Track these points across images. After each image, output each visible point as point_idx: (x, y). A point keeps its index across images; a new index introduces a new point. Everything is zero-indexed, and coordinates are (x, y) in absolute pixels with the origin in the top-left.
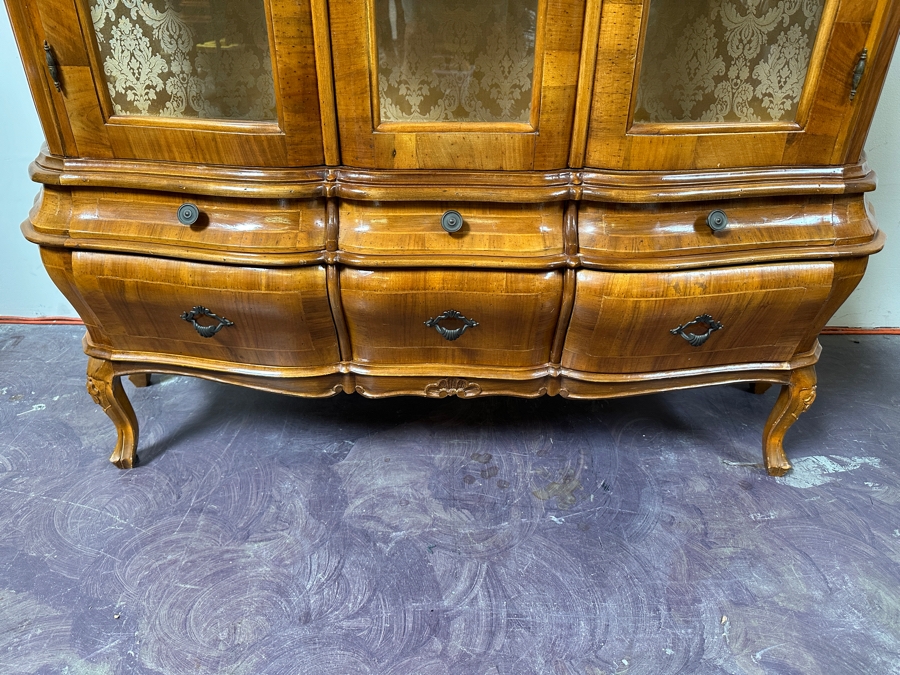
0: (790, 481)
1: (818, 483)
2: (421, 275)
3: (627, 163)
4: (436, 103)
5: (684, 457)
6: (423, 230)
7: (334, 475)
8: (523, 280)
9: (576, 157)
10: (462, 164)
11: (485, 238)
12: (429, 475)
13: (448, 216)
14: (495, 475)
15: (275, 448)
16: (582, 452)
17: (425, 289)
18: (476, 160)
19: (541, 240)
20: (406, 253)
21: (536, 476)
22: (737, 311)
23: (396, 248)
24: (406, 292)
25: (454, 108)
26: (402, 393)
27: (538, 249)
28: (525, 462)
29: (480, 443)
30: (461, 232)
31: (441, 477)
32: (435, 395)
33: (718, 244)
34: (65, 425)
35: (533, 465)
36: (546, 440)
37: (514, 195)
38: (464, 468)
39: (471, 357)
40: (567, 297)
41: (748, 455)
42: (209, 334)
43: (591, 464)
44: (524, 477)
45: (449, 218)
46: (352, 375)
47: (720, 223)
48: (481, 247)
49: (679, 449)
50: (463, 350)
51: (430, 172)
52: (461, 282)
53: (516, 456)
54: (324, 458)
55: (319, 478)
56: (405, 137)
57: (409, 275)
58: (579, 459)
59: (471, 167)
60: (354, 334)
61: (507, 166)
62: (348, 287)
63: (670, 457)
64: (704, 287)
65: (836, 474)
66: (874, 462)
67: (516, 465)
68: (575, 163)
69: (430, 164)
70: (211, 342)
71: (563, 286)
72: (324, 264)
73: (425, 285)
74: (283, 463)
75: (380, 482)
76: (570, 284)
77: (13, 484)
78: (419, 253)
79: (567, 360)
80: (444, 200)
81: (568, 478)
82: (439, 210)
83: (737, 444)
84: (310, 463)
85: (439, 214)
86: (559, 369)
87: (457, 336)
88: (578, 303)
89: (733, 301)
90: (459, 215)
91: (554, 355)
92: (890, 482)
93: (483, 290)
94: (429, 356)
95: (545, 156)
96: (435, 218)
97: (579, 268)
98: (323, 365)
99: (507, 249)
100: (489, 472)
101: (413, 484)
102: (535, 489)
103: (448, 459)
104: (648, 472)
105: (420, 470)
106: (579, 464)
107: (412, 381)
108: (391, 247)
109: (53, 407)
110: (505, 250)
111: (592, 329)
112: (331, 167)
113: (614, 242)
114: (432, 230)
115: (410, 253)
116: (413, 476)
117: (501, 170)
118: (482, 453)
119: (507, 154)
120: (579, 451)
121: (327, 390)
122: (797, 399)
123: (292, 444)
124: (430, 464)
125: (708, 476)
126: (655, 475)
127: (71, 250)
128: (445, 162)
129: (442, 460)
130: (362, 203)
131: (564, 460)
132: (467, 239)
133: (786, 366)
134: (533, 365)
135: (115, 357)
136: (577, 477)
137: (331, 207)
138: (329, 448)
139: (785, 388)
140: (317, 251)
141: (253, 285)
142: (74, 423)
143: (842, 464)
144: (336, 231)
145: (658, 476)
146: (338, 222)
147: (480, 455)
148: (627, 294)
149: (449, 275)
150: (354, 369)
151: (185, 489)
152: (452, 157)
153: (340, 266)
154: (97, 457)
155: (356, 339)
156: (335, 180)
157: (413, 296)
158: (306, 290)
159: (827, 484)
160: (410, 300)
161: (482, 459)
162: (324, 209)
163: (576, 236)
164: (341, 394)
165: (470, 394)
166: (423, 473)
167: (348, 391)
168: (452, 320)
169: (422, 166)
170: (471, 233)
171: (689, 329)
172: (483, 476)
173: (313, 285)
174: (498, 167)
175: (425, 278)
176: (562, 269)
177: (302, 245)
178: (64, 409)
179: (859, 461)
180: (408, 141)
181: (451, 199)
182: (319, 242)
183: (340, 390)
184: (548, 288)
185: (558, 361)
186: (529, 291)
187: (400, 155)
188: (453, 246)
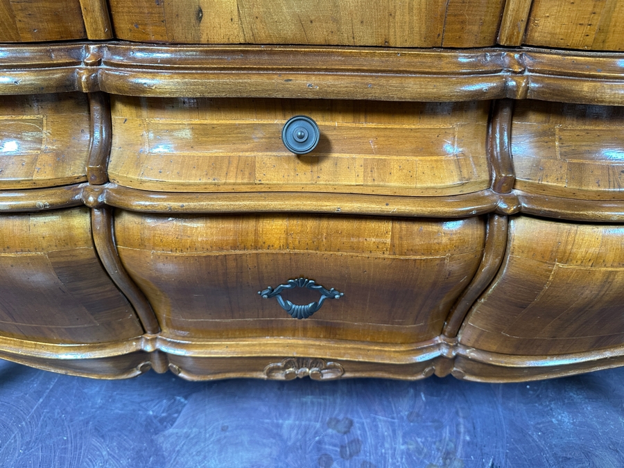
2: (250, 225)
3: (602, 37)
5: (580, 419)
6: (252, 150)
7: (158, 451)
8: (421, 234)
9: (514, 25)
10: (318, 35)
11: (357, 164)
12: (275, 453)
13: (294, 126)
14: (358, 452)
15: (92, 407)
16: (461, 414)
17: (256, 248)
18: (344, 28)
19: (453, 167)
20: (222, 189)
21: (408, 454)
23: (204, 181)
24: (224, 253)
27: (449, 183)
28: (394, 431)
29: (338, 401)
30: (316, 154)
31: (291, 456)
32: (280, 377)
35: (404, 436)
37: (413, 88)
38: (319, 442)
39: (331, 331)
40: (489, 262)
43: (472, 432)
44: (393, 456)
45: (297, 129)
46: (162, 353)
49: (571, 406)
50: (318, 323)
51: (263, 48)
52: (317, 234)
54: (149, 423)
55: (138, 456)
57: (229, 225)
58: (458, 425)
59: (334, 40)
61: (397, 38)
62: (128, 243)
67: (383, 437)
68: (510, 38)
69: (263, 36)
73: (256, 241)
74: (99, 432)
76: (498, 238)
78: (244, 189)
80: (287, 96)
81: (448, 455)
82: (280, 116)
84: (131, 431)
85: (277, 121)
86: (455, 347)
87: (311, 311)
90: (313, 124)
91: (450, 328)
93: (352, 248)
94: (268, 329)
95: (463, 22)
96: (273, 129)
97: (519, 214)
99: (395, 183)
100: (350, 449)
103: (299, 426)
104: (542, 444)
105: (264, 445)
106: (458, 432)
107: (246, 361)
108: (196, 179)
110: (393, 184)
111: (523, 307)
112: (95, 42)
114: (267, 149)
115: (229, 188)
116: (255, 455)
118: (341, 417)
119: (398, 18)
120: (457, 413)
121: (127, 370)
123: (114, 401)
124: (276, 435)
126: (551, 447)
128: (289, 31)
129: (292, 428)
131: (440, 427)
132: (326, 165)
136: (459, 454)
137: (96, 109)
138: (156, 408)
140: (72, 184)
144: (106, 150)
145: (556, 449)
146: (110, 135)
147: (338, 421)
148: (597, 260)
149: (295, 224)
150: (163, 347)
152: (302, 22)
153: (112, 211)
156: (99, 63)
157: (237, 257)
158: (55, 249)
160: (232, 264)
161: (342, 427)
162: (85, 114)
163: (507, 163)
165: (328, 376)
166: (267, 450)
167: (160, 369)
168: (302, 291)
169: (249, 39)
170: (335, 155)
172: (342, 455)
174: (380, 42)
175: (256, 231)
176: (485, 217)
177: (45, 175)
181: (300, 96)
182: (76, 169)
183: (148, 368)
185: (454, 335)
186: (428, 251)
187: (209, 18)
188: (303, 176)
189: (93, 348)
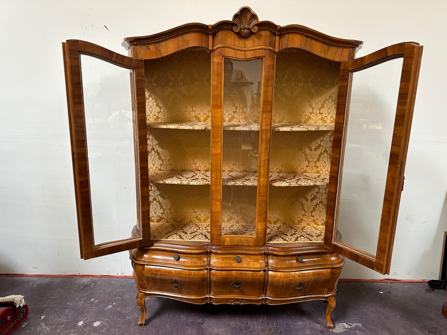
0: (334, 330)
1: (342, 331)
4: (231, 220)
5: (304, 323)
6: (231, 261)
7: (202, 328)
8: (256, 273)
10: (240, 244)
11: (246, 263)
12: (230, 329)
13: (237, 258)
14: (249, 329)
15: (183, 320)
17: (231, 275)
18: (243, 244)
19: (259, 264)
20: (227, 267)
21: (261, 329)
22: (308, 282)
24: (227, 276)
25: (236, 221)
26: (223, 303)
27: (259, 266)
28: (258, 325)
29: (244, 319)
30: (240, 261)
31: (233, 330)
32: (232, 304)
33: (302, 265)
34: (120, 312)
35: (260, 326)
36: (264, 318)
37: (252, 252)
38: (240, 327)
39: (242, 293)
40: (266, 278)
41: (323, 322)
42: (176, 287)
43: (277, 325)
44: (257, 329)
46: (210, 298)
47: (301, 260)
48: (245, 265)
49: (303, 321)
50: (240, 291)
51: (232, 246)
52: (240, 274)
53: (255, 323)
54: (198, 323)
55: (198, 329)
56: (227, 238)
57: (227, 272)
58: (273, 324)
60: (212, 286)
61: (251, 245)
62: (212, 274)
63: (300, 323)
64: (299, 276)
65: (348, 328)
66: (360, 325)
67: (255, 326)
69: (232, 244)
70: (176, 289)
71: (265, 275)
72: (207, 269)
74: (186, 325)
75: (216, 331)
76: (267, 274)
77: (110, 331)
78: (230, 267)
79: (268, 294)
80: (236, 253)
81: (270, 330)
82: (235, 256)
83: (320, 319)
84: (195, 325)
86: (266, 296)
87: (239, 287)
88: (269, 279)
89: (307, 279)
90: (240, 257)
91: (264, 292)
92: (363, 331)
94: (231, 293)
95: (259, 243)
96: (234, 258)
97: (269, 270)
98: (203, 295)
100: (247, 328)
101: (225, 331)
102: (261, 333)
103: (235, 324)
104: (293, 328)
108: (223, 265)
109: (114, 306)
111: (273, 286)
113: (277, 264)
114: (233, 261)
116: (225, 329)
117: (249, 246)
118: (245, 322)
119: (250, 242)
121: (203, 302)
122: (331, 305)
123: (188, 319)
124: (230, 325)
125: (311, 329)
127: (144, 265)
128: (236, 244)
129: (233, 324)
130: (216, 254)
131: (269, 324)
132: (241, 263)
133: (325, 296)
134: (259, 295)
135: (147, 292)
136: (273, 329)
137: (209, 254)
138: (199, 321)
139: (327, 302)
140: (205, 266)
141: (190, 275)
142: (122, 312)
143: (350, 325)
144: (210, 260)
145: (296, 329)
146: (210, 258)
148: (281, 277)
149: (237, 272)
150: (211, 296)
151: (160, 332)
152: (238, 243)
153: (211, 270)
154: (132, 323)
155: (212, 288)
156: (210, 248)
158: (202, 276)
159: (345, 331)
160: (227, 278)
161: (245, 324)
162: (207, 255)
163: (268, 263)
164: (207, 303)
165: (242, 304)
166: (228, 328)
167: (209, 303)
168: (238, 283)
170: (243, 262)
171: (297, 286)
172: (245, 329)
173: (204, 274)
175: (231, 273)
176: (265, 271)
177: (202, 264)
178: (118, 307)
179: (355, 324)
180: (228, 239)
181: (238, 253)
182: (206, 264)
184: (261, 275)
185: (265, 294)
186: (257, 276)
187: (225, 242)
188: (238, 265)
189: (199, 296)
